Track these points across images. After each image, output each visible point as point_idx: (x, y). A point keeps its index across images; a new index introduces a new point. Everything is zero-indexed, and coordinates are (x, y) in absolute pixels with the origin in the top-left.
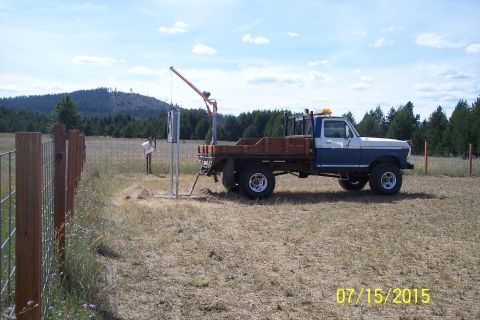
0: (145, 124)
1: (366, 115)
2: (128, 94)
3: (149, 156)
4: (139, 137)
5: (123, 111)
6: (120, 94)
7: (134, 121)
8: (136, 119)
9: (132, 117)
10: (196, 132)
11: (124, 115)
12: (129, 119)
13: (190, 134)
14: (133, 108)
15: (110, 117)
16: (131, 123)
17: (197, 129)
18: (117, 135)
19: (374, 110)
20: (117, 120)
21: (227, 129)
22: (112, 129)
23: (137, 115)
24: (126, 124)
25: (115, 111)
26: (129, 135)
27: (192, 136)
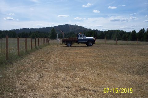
2: (74, 26)
5: (73, 31)
9: (75, 33)
14: (76, 30)
19: (142, 29)
20: (70, 34)
21: (101, 36)
25: (70, 31)
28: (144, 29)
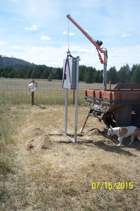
0: (19, 72)
1: (122, 68)
2: (11, 58)
3: (33, 93)
4: (17, 77)
5: (9, 66)
6: (7, 58)
7: (14, 70)
8: (15, 69)
9: (13, 68)
10: (43, 75)
11: (9, 67)
12: (12, 69)
13: (40, 76)
14: (13, 64)
15: (3, 68)
16: (12, 71)
17: (43, 74)
18: (7, 77)
20: (6, 70)
22: (4, 74)
23: (15, 68)
24: (10, 71)
25: (5, 66)
26: (12, 77)
27: (41, 77)
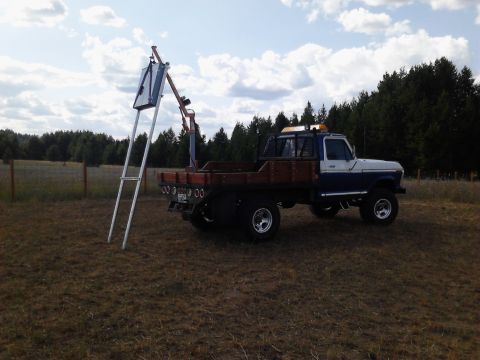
19: (167, 131)
28: (170, 131)
